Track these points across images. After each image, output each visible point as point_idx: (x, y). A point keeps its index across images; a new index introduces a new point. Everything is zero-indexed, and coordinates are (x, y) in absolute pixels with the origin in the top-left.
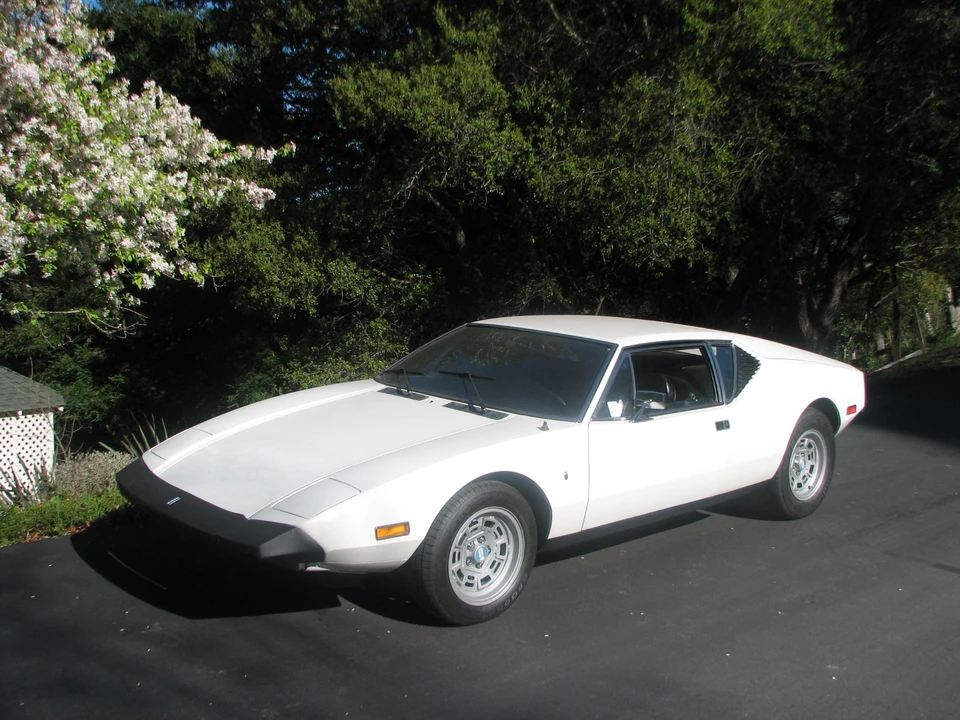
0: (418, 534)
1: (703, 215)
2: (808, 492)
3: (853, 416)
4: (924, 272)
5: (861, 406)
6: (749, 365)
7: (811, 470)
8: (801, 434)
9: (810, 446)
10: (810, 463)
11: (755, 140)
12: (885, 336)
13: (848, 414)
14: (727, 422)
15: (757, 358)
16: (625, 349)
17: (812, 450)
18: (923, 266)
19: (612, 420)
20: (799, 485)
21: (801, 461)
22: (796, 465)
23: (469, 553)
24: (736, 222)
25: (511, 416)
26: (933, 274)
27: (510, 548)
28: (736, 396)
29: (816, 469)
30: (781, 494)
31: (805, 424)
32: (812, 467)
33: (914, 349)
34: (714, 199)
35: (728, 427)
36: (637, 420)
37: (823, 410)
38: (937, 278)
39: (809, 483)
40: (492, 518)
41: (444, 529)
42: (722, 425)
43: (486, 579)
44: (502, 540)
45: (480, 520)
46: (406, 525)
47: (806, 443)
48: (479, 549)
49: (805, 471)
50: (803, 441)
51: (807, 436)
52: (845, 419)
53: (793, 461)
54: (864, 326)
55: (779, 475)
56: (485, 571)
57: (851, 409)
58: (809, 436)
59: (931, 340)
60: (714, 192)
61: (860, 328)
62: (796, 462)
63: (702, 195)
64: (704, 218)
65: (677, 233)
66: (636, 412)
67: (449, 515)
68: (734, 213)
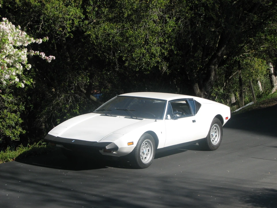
0: (135, 145)
1: (163, 48)
2: (216, 143)
3: (227, 120)
4: (256, 59)
5: (229, 117)
6: (198, 105)
7: (216, 136)
8: (213, 125)
9: (215, 129)
10: (215, 134)
11: (181, 14)
12: (235, 95)
13: (226, 119)
14: (195, 120)
15: (200, 103)
16: (169, 101)
17: (216, 130)
18: (255, 55)
19: (168, 119)
20: (213, 141)
21: (213, 133)
22: (212, 134)
23: (142, 151)
24: (176, 50)
25: (144, 119)
26: (260, 60)
27: (150, 150)
28: (196, 114)
29: (217, 136)
30: (208, 142)
31: (214, 122)
32: (216, 135)
33: (250, 101)
34: (167, 41)
35: (195, 122)
36: (175, 119)
37: (219, 118)
38: (262, 62)
39: (216, 140)
40: (147, 142)
41: (139, 144)
42: (194, 121)
43: (145, 158)
44: (148, 148)
45: (144, 143)
46: (133, 142)
47: (214, 128)
48: (144, 150)
49: (214, 137)
50: (213, 127)
51: (214, 126)
52: (225, 121)
53: (211, 133)
54: (224, 90)
55: (208, 137)
56: (145, 156)
57: (227, 118)
58: (215, 126)
59: (259, 96)
60: (167, 38)
61: (222, 91)
62: (212, 133)
63: (162, 39)
64: (164, 49)
65: (153, 55)
66: (173, 118)
67: (140, 140)
68: (175, 46)
